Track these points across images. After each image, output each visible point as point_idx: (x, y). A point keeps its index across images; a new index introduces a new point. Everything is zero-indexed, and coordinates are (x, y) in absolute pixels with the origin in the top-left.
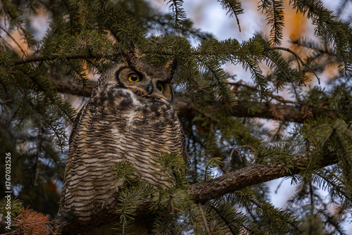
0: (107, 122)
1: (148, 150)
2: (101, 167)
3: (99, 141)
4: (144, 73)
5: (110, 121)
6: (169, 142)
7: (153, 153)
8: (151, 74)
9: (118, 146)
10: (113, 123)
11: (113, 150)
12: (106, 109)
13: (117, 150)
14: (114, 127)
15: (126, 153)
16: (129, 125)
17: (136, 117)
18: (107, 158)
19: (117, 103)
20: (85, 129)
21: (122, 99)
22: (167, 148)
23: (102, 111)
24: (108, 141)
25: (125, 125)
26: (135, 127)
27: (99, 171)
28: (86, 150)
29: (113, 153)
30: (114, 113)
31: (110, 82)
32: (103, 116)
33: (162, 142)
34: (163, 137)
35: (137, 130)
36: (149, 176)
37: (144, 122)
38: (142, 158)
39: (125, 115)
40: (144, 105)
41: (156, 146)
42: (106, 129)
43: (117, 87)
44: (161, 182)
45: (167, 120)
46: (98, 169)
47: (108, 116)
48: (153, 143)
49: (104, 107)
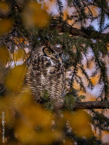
0: (39, 72)
1: (54, 85)
2: (35, 91)
3: (35, 79)
4: (54, 50)
5: (41, 71)
6: (61, 82)
7: (55, 87)
8: (57, 51)
9: (42, 83)
10: (42, 72)
11: (40, 85)
12: (40, 65)
13: (42, 84)
14: (42, 74)
15: (45, 86)
16: (48, 74)
17: (51, 70)
18: (38, 87)
19: (45, 63)
20: (29, 72)
21: (47, 62)
22: (60, 85)
23: (38, 66)
24: (38, 80)
25: (46, 74)
26: (50, 75)
27: (34, 92)
28: (29, 82)
29: (40, 86)
30: (43, 68)
31: (40, 53)
32: (38, 69)
33: (59, 82)
34: (60, 80)
35: (50, 76)
36: (53, 96)
37: (54, 72)
38: (51, 89)
39: (47, 69)
40: (55, 64)
41: (57, 84)
42: (39, 75)
43: (44, 55)
44: (57, 99)
45: (62, 72)
46: (33, 91)
47: (40, 69)
48: (56, 82)
49: (39, 64)
